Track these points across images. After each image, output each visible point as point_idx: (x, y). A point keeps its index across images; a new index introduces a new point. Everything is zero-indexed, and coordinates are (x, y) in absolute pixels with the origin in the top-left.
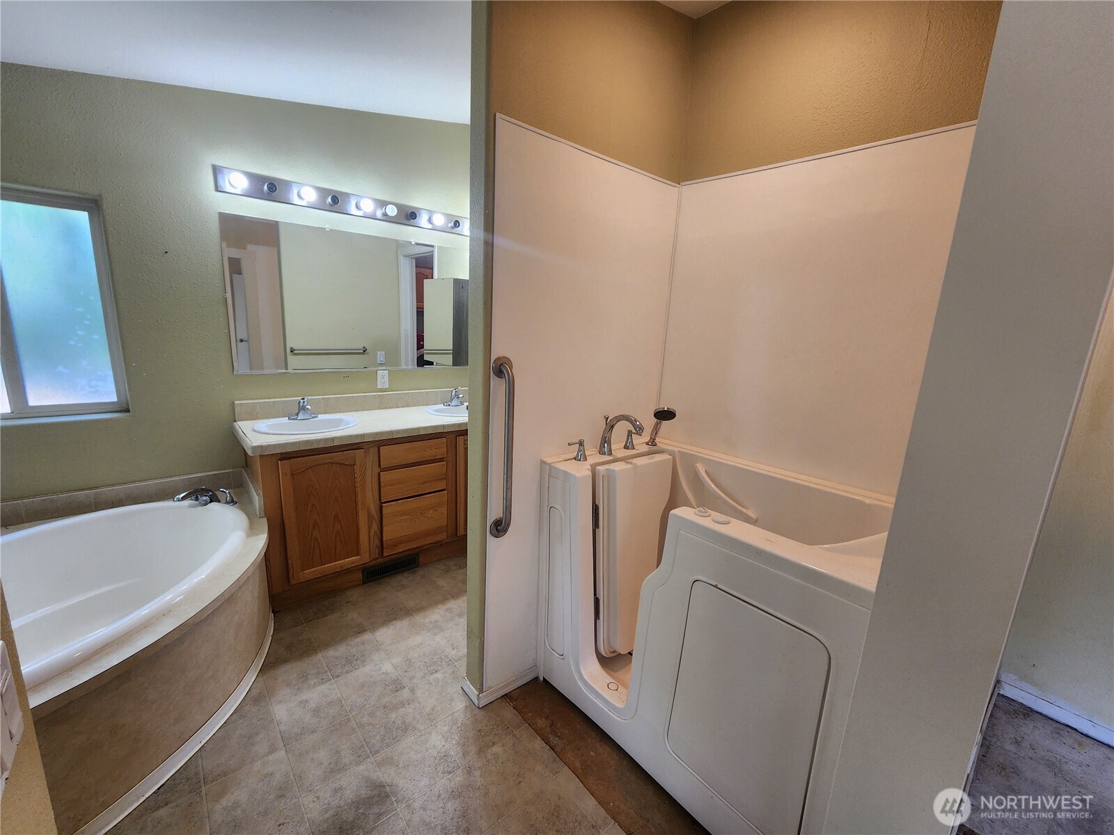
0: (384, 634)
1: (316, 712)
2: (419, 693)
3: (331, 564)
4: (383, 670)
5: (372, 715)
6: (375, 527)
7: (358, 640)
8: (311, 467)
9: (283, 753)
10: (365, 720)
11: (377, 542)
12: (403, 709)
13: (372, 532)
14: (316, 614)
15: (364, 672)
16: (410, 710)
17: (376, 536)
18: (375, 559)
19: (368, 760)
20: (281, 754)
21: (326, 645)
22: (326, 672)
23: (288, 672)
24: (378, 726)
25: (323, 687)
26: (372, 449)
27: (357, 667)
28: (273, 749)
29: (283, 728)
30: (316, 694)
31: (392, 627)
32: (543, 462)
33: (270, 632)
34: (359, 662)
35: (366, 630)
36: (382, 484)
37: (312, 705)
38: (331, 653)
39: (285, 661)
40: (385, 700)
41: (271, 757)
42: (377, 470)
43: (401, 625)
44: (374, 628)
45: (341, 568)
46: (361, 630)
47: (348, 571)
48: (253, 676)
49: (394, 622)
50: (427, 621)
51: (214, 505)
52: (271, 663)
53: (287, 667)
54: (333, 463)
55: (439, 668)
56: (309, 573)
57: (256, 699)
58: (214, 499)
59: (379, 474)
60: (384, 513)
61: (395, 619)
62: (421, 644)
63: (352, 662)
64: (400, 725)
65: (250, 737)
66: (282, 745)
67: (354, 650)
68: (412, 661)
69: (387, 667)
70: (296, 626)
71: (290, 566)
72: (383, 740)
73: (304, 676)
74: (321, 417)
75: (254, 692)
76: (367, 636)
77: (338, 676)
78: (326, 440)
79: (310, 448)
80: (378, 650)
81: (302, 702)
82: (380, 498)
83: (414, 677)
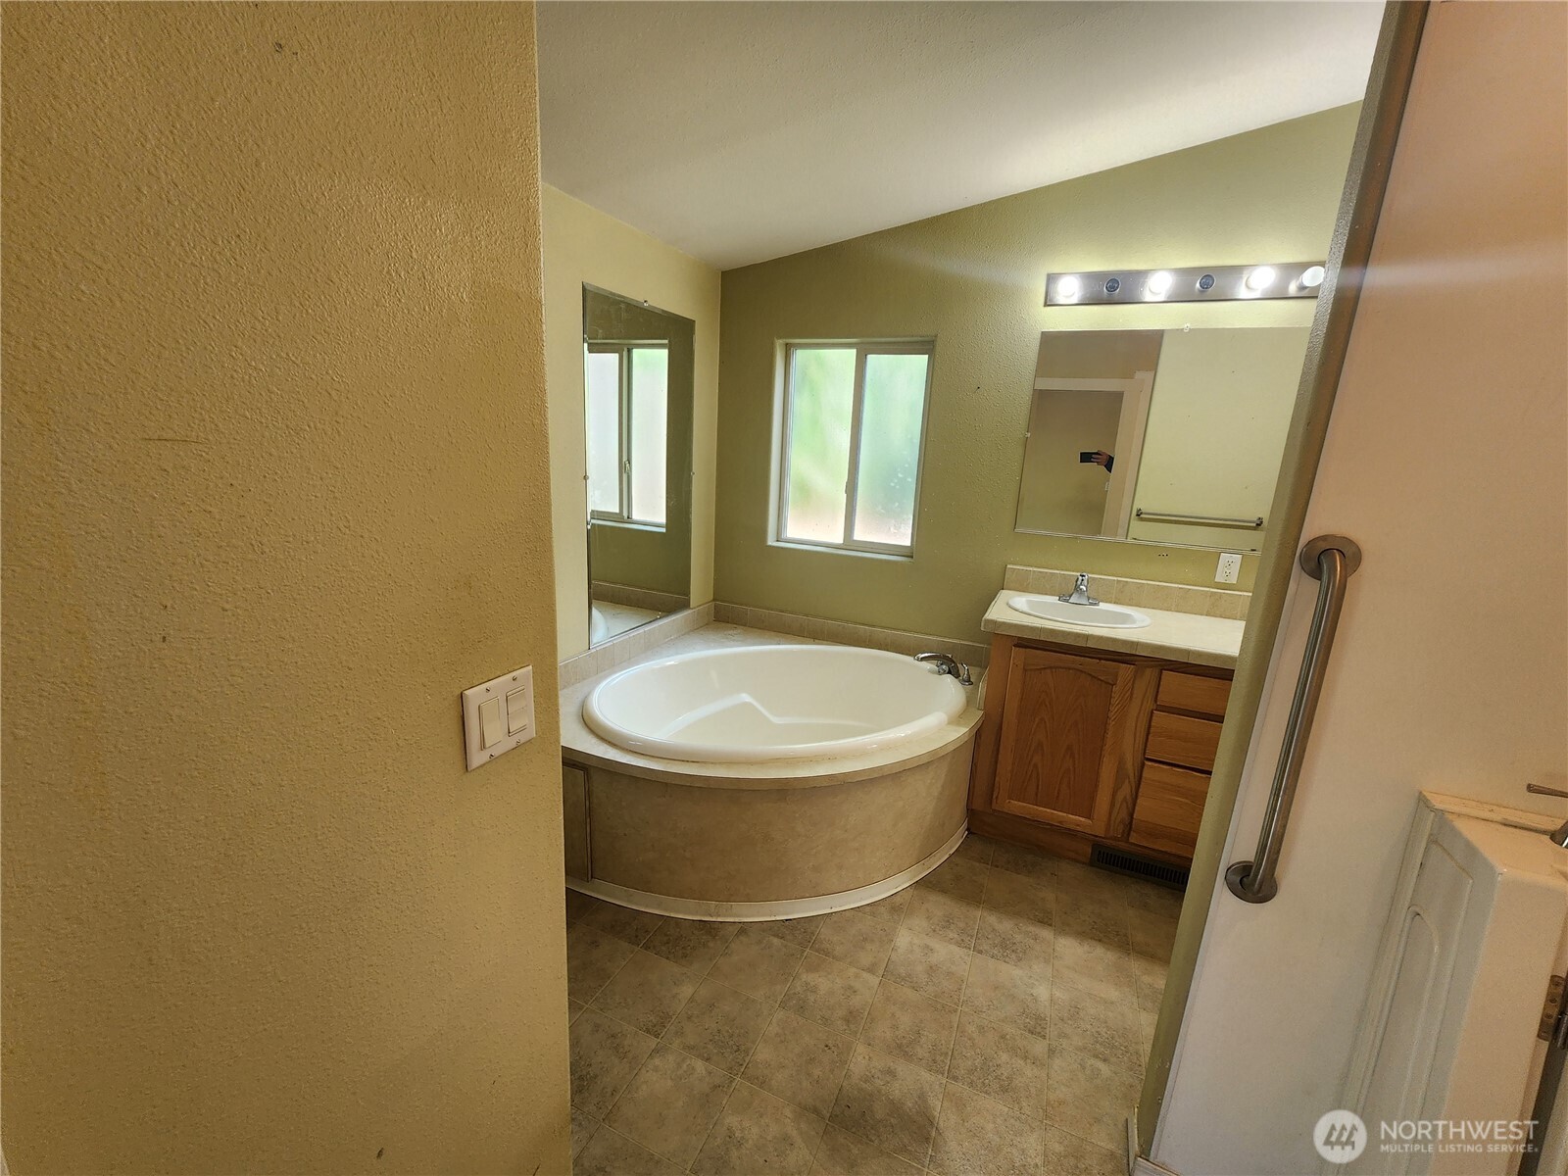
0: (1070, 949)
1: (932, 969)
2: (1057, 1063)
3: (1048, 810)
4: (1035, 992)
5: (981, 1029)
6: (1126, 791)
7: (1033, 929)
8: (1051, 668)
9: (877, 981)
10: (971, 1029)
11: (1124, 814)
12: (1022, 1062)
13: (1120, 797)
14: (1009, 862)
15: (1012, 973)
16: (1029, 1073)
17: (1125, 804)
18: (1116, 839)
19: (940, 1076)
20: (874, 981)
21: (994, 906)
22: (972, 936)
23: (939, 905)
24: (978, 1051)
25: (957, 949)
26: (1148, 671)
27: (1007, 959)
28: (871, 970)
29: (894, 958)
30: (946, 951)
31: (1086, 947)
32: (1422, 801)
33: (951, 848)
34: (1013, 956)
35: (1051, 925)
36: (1152, 730)
37: (934, 959)
38: (992, 919)
39: (944, 891)
40: (1010, 1029)
41: (865, 975)
42: (1149, 705)
43: (1101, 956)
44: (1063, 929)
45: (1060, 822)
46: (1045, 921)
47: (1071, 834)
48: (905, 882)
49: (1094, 943)
50: (1146, 979)
51: (949, 678)
52: (930, 882)
53: (940, 898)
54: (1081, 671)
55: (1113, 1059)
56: (1016, 807)
57: (893, 907)
58: (954, 672)
59: (1152, 713)
60: (1144, 775)
61: (1100, 941)
62: (1112, 1003)
63: (1007, 949)
64: (1003, 1077)
65: (865, 940)
66: (881, 972)
67: (1018, 937)
68: (1082, 1014)
69: (1042, 992)
70: (980, 862)
71: (997, 785)
72: (971, 1072)
73: (948, 921)
74: (1103, 606)
75: (898, 900)
76: (1046, 933)
77: (980, 952)
78: (1078, 635)
79: (1054, 641)
80: (1047, 961)
81: (927, 947)
82: (1145, 750)
83: (1066, 1036)
